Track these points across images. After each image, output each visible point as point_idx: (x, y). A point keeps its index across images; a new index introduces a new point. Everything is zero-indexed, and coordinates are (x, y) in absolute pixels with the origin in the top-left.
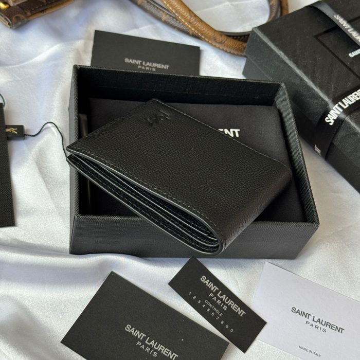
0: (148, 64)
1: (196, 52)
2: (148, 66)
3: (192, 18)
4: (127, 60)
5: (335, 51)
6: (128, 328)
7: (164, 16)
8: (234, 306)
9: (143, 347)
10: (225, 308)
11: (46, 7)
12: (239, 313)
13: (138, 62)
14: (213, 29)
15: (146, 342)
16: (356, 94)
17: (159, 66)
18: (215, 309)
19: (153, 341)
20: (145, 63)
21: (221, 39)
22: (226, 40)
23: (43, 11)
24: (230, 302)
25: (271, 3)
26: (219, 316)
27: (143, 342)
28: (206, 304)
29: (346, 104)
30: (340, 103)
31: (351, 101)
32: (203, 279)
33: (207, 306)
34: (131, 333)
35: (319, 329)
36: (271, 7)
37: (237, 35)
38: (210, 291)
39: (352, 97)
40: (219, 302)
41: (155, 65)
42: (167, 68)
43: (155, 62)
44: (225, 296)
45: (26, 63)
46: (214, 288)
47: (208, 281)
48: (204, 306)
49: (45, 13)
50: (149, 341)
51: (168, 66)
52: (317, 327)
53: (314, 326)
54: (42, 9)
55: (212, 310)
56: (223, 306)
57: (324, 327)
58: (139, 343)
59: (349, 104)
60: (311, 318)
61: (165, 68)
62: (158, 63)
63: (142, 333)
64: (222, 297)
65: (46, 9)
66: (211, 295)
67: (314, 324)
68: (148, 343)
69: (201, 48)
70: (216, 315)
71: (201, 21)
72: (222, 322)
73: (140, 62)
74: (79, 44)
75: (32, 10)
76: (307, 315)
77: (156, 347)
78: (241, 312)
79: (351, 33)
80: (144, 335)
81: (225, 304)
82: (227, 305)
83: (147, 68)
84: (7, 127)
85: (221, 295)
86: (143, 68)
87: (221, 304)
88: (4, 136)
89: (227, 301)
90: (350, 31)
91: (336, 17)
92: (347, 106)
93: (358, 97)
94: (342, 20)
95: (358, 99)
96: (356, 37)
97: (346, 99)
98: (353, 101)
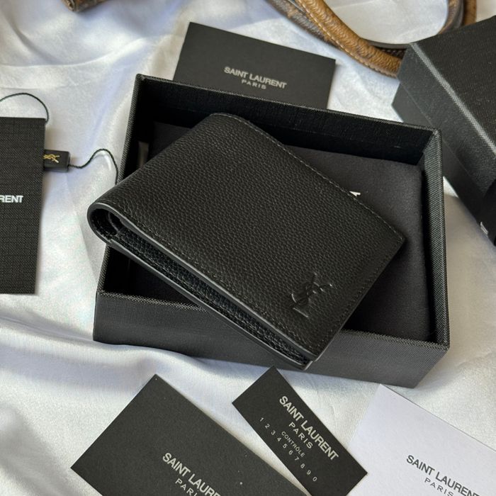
0: (257, 77)
1: (329, 67)
2: (256, 81)
3: (328, 19)
4: (227, 70)
6: (168, 458)
7: (291, 10)
8: (323, 444)
9: (184, 487)
10: (310, 445)
12: (329, 455)
13: (243, 74)
14: (357, 36)
15: (190, 480)
17: (272, 82)
18: (295, 446)
19: (200, 481)
20: (253, 77)
21: (366, 52)
22: (375, 54)
24: (318, 438)
25: (451, 4)
26: (299, 456)
27: (185, 480)
28: (282, 437)
32: (284, 401)
33: (284, 441)
34: (171, 464)
35: (443, 491)
36: (450, 9)
37: (392, 47)
38: (291, 418)
40: (302, 436)
41: (266, 80)
42: (283, 87)
43: (267, 76)
44: (311, 428)
45: (88, 63)
46: (297, 415)
47: (290, 404)
48: (279, 439)
50: (194, 480)
51: (284, 84)
52: (440, 488)
53: (437, 487)
55: (290, 447)
56: (307, 442)
57: (451, 490)
58: (179, 481)
60: (434, 474)
61: (280, 86)
62: (272, 78)
63: (185, 468)
64: (308, 429)
66: (292, 424)
67: (438, 483)
68: (192, 483)
69: (337, 62)
70: (295, 454)
71: (341, 23)
72: (303, 466)
73: (246, 73)
74: (165, 40)
76: (428, 469)
77: (203, 489)
78: (332, 454)
80: (188, 470)
81: (310, 440)
82: (313, 441)
83: (255, 84)
84: (46, 152)
85: (306, 426)
86: (249, 83)
87: (304, 439)
88: (40, 165)
89: (314, 436)
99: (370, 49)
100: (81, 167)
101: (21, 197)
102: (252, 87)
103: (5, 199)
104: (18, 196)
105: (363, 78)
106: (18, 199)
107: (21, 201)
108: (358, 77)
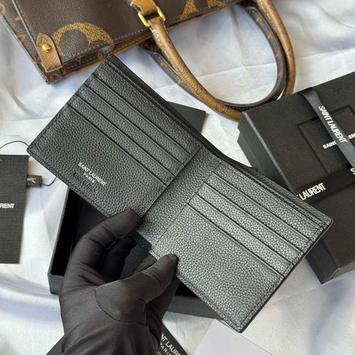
1: (202, 115)
3: (198, 90)
5: (311, 141)
7: (179, 81)
8: (178, 354)
11: (80, 67)
16: (316, 188)
21: (222, 109)
23: (77, 70)
24: (175, 352)
29: (305, 196)
30: (300, 195)
31: (310, 194)
37: (238, 106)
39: (312, 190)
40: (166, 350)
44: (172, 345)
46: (164, 338)
49: (79, 71)
54: (76, 69)
56: (168, 354)
59: (307, 197)
64: (169, 346)
65: (80, 68)
69: (207, 112)
75: (67, 69)
79: (330, 125)
81: (170, 352)
82: (172, 353)
84: (28, 176)
85: (169, 344)
87: (167, 352)
88: (25, 185)
89: (173, 350)
90: (330, 123)
91: (321, 108)
92: (305, 198)
93: (318, 191)
94: (326, 111)
95: (317, 192)
96: (334, 129)
97: (306, 191)
98: (312, 194)
99: (224, 107)
100: (48, 186)
101: (13, 204)
103: (4, 206)
104: (11, 204)
105: (222, 122)
106: (11, 206)
107: (13, 207)
108: (219, 121)
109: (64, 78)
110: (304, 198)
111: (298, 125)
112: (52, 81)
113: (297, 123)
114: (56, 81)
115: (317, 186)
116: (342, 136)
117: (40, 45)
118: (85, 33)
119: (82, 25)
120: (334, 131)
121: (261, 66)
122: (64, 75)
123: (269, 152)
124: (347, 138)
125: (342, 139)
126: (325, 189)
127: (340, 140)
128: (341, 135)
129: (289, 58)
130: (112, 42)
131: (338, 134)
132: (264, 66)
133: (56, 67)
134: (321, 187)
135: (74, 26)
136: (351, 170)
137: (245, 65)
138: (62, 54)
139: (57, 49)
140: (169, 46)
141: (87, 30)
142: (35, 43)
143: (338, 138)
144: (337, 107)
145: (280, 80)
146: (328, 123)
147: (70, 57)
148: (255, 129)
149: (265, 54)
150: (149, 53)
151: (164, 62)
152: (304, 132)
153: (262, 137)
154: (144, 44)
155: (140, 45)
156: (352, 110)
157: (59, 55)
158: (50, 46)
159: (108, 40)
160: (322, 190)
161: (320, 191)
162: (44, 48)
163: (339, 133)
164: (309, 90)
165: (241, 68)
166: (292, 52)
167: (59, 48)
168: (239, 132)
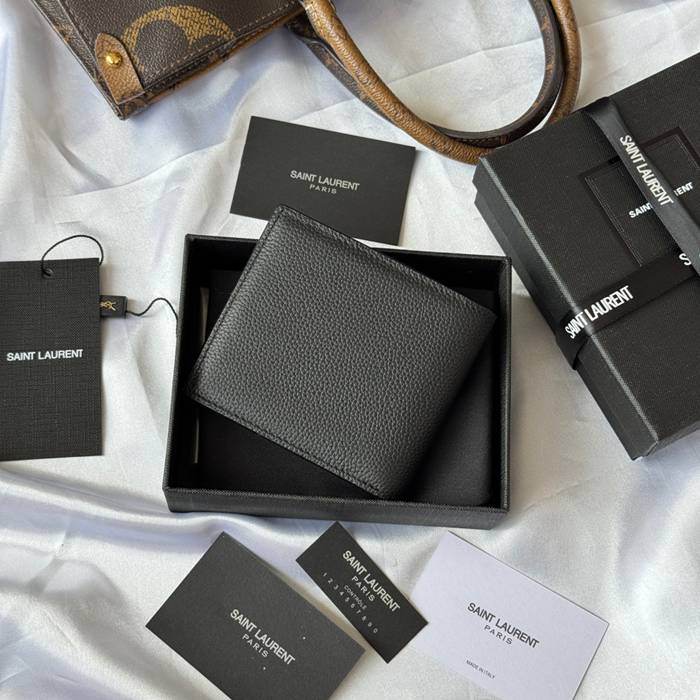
0: (326, 180)
2: (326, 184)
4: (294, 174)
6: (235, 615)
8: (385, 596)
9: (251, 642)
10: (372, 598)
11: (178, 80)
12: (391, 607)
13: (312, 177)
15: (255, 636)
16: (615, 296)
17: (343, 184)
18: (357, 599)
19: (265, 636)
20: (322, 179)
24: (381, 591)
26: (361, 608)
27: (251, 635)
28: (345, 591)
29: (596, 314)
30: (586, 311)
31: (605, 309)
32: (348, 556)
33: (347, 595)
34: (238, 621)
35: (502, 637)
38: (354, 572)
39: (608, 301)
40: (364, 589)
41: (337, 182)
42: (356, 188)
43: (338, 177)
44: (374, 581)
46: (360, 568)
47: (354, 558)
48: (342, 593)
50: (260, 636)
51: (357, 185)
52: (499, 635)
53: (496, 633)
54: (171, 84)
55: (352, 600)
56: (369, 595)
57: (511, 636)
58: (246, 636)
59: (599, 314)
60: (494, 620)
61: (352, 188)
62: (343, 178)
63: (251, 624)
64: (370, 582)
65: (178, 83)
66: (355, 578)
67: (497, 630)
68: (258, 638)
69: (418, 150)
70: (357, 607)
72: (364, 618)
73: (314, 176)
76: (488, 616)
77: (268, 644)
78: (394, 606)
79: (641, 172)
80: (254, 626)
81: (373, 593)
82: (375, 594)
83: (324, 189)
84: (102, 298)
85: (369, 579)
86: (318, 188)
87: (366, 592)
88: (97, 314)
89: (376, 589)
90: (641, 169)
91: (624, 140)
92: (597, 317)
93: (619, 301)
94: (633, 144)
95: (617, 305)
96: (648, 180)
97: (598, 304)
98: (608, 308)
100: (141, 315)
101: (81, 350)
102: (320, 192)
103: (66, 354)
104: (78, 350)
106: (78, 353)
107: (81, 356)
109: (150, 105)
110: (593, 316)
111: (582, 176)
112: (129, 114)
113: (581, 171)
114: (136, 112)
115: (617, 293)
116: (665, 193)
117: (100, 56)
118: (180, 25)
119: (174, 10)
120: (649, 183)
121: (516, 46)
122: (149, 100)
123: (529, 233)
124: (673, 195)
125: (664, 198)
126: (631, 297)
127: (659, 200)
128: (661, 191)
129: (567, 31)
130: (232, 36)
131: (657, 190)
132: (522, 45)
133: (133, 93)
134: (624, 295)
135: (160, 14)
136: (681, 257)
137: (484, 49)
138: (142, 69)
139: (132, 60)
140: (337, 34)
141: (184, 18)
142: (92, 51)
143: (656, 196)
144: (656, 134)
145: (551, 77)
146: (638, 168)
147: (157, 72)
148: (502, 190)
149: (523, 22)
150: (304, 42)
151: (331, 58)
152: (593, 188)
153: (517, 205)
154: (293, 24)
155: (285, 26)
156: (684, 139)
157: (136, 71)
158: (118, 55)
159: (225, 33)
160: (627, 299)
161: (623, 302)
162: (109, 59)
163: (659, 187)
164: (603, 103)
165: (477, 54)
166: (573, 20)
167: (135, 57)
168: (476, 191)
